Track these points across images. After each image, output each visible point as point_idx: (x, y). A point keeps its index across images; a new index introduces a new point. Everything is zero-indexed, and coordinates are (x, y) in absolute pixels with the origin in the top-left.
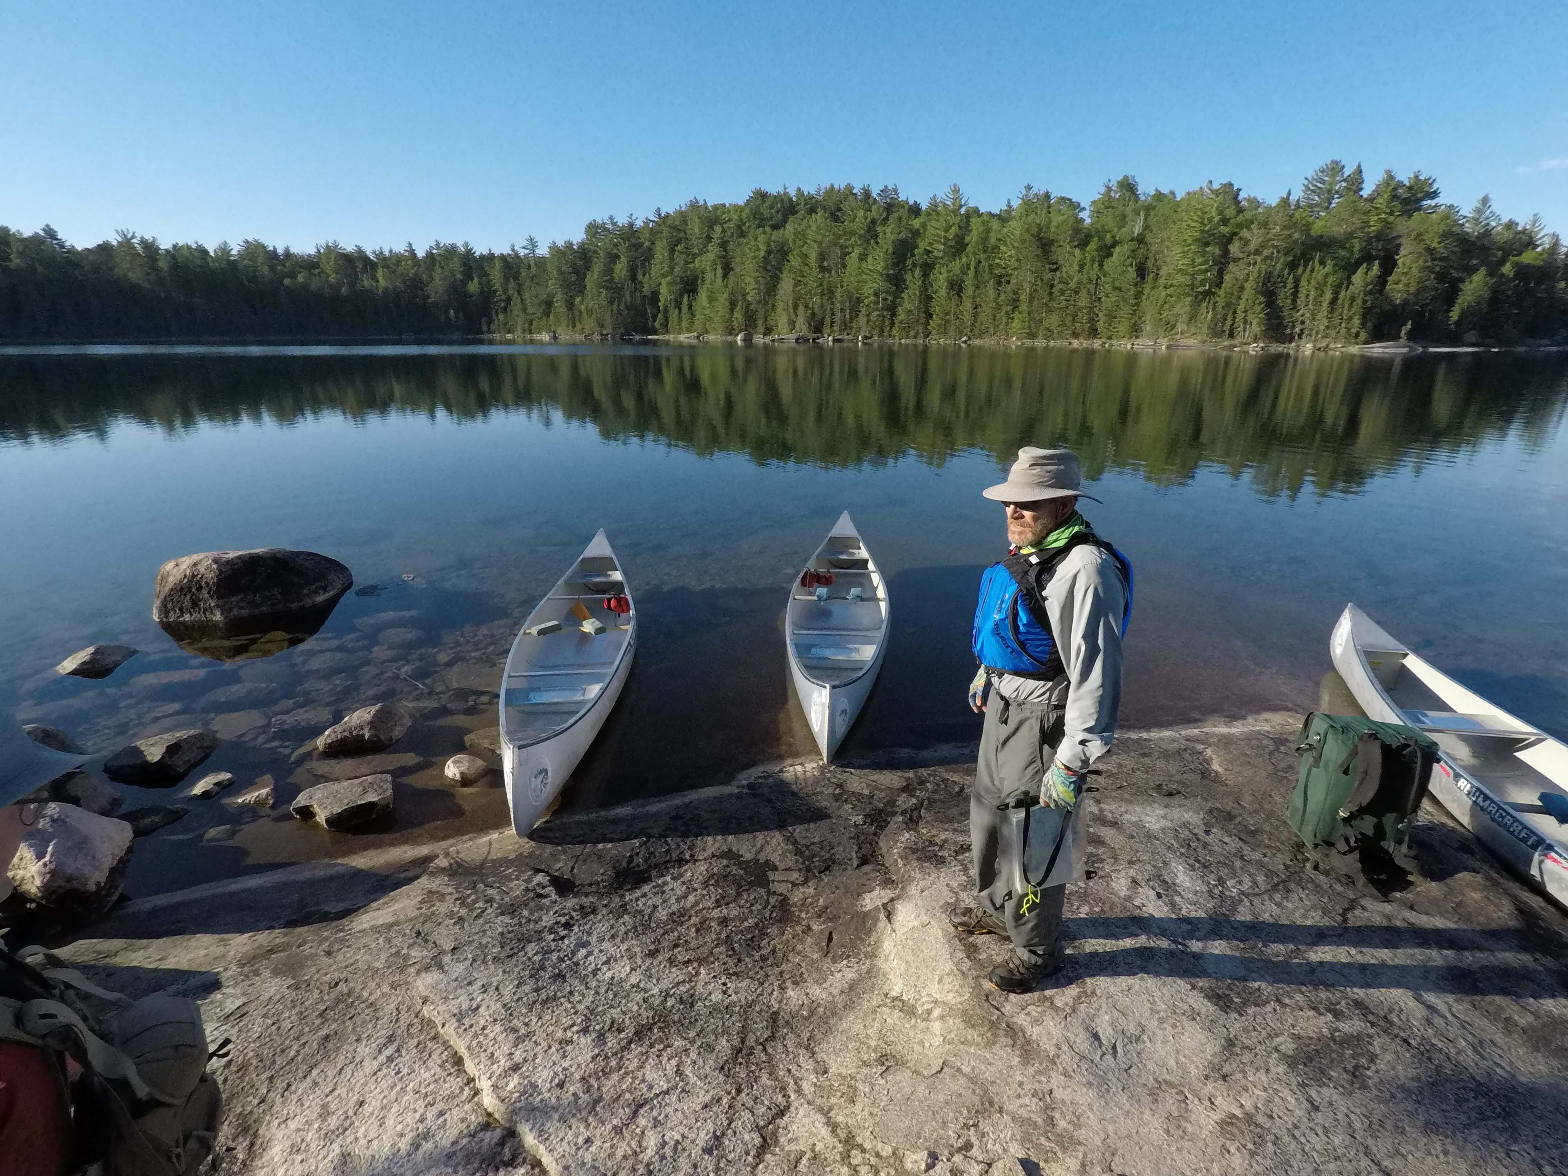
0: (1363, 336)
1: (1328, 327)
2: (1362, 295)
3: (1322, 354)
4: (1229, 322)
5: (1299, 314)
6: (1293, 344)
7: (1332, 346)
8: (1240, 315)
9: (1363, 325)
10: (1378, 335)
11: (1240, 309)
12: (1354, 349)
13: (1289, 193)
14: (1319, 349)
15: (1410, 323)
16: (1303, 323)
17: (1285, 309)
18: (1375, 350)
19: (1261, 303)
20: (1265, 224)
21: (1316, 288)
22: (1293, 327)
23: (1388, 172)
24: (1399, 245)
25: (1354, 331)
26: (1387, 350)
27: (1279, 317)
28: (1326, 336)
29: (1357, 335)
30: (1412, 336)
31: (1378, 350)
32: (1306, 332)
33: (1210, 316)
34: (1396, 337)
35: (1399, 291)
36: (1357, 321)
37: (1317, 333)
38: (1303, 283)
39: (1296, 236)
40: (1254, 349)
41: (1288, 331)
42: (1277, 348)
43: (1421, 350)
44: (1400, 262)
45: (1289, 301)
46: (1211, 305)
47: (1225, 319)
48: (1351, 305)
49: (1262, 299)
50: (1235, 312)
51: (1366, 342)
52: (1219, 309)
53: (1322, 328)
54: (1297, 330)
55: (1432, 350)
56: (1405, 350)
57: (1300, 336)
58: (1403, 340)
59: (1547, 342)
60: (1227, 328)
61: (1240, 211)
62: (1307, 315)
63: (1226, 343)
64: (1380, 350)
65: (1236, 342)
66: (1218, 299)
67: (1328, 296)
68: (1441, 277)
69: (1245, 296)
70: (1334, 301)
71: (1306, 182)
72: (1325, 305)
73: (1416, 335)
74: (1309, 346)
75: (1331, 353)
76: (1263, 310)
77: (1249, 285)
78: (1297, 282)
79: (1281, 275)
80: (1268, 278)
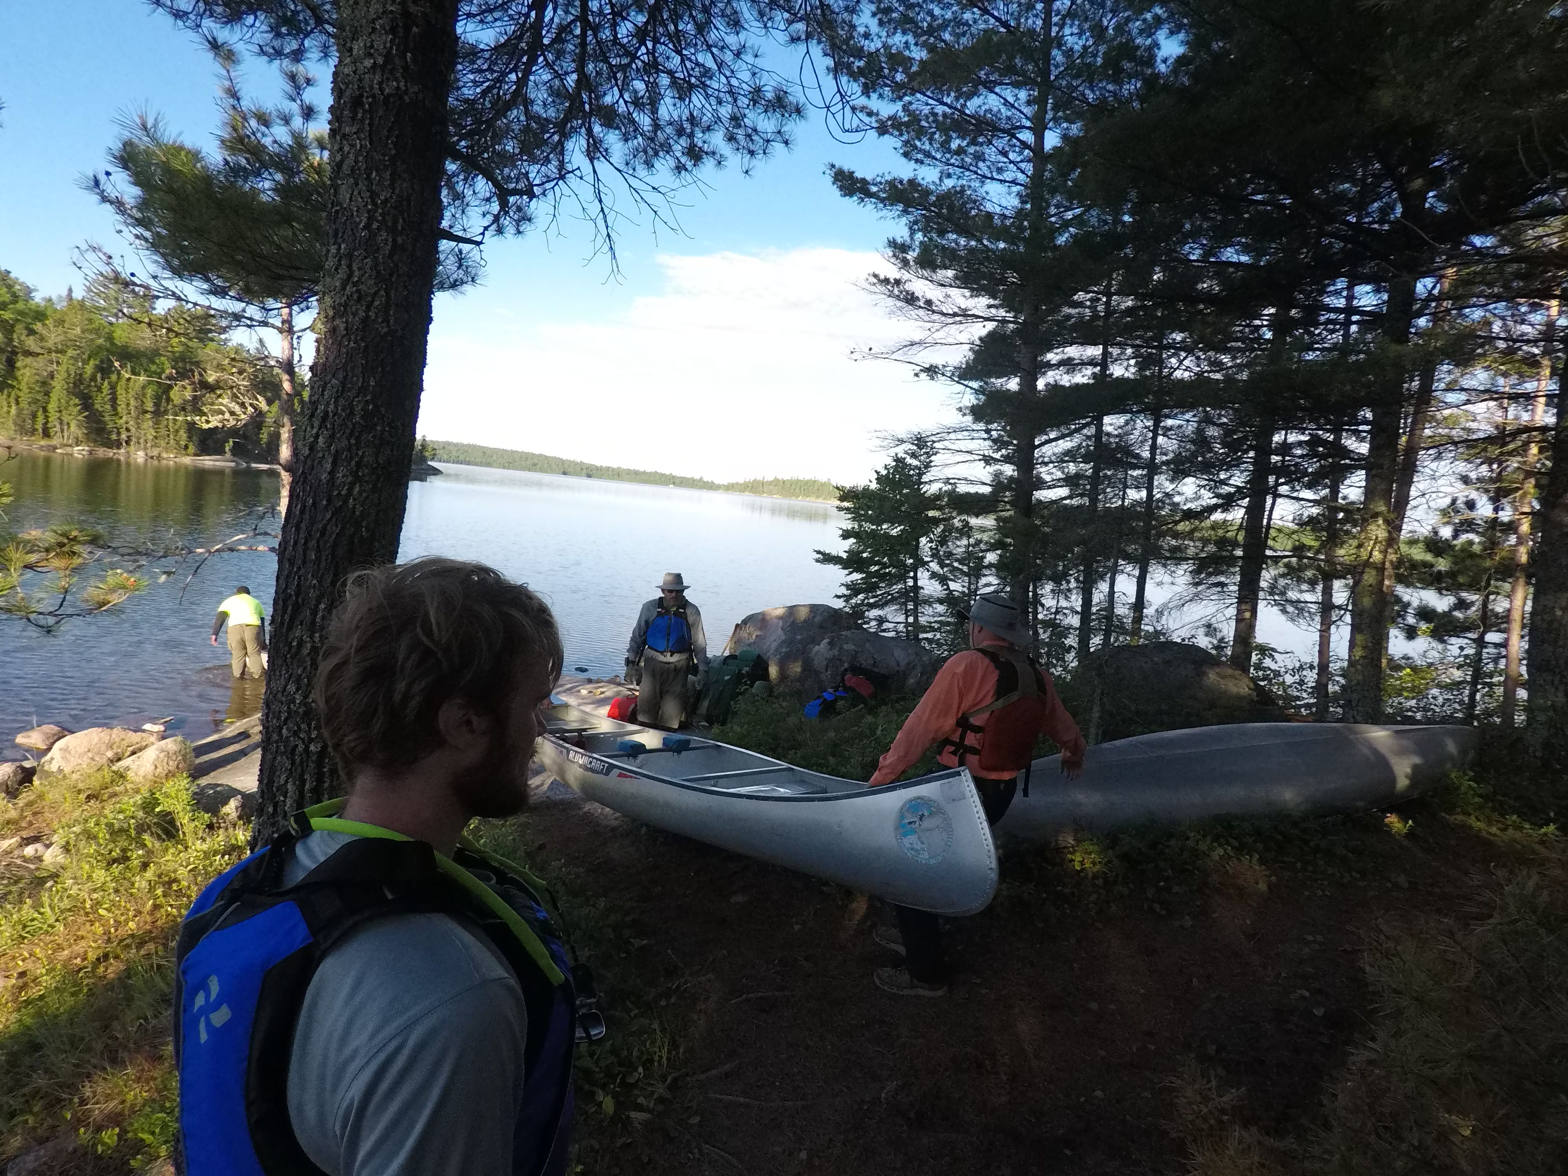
0: (192, 449)
1: (156, 437)
3: (155, 462)
4: (40, 420)
5: (122, 421)
6: (122, 451)
7: (165, 455)
8: (53, 416)
9: (189, 441)
10: (206, 449)
11: (52, 407)
12: (187, 460)
13: (70, 290)
14: (152, 457)
15: (231, 444)
16: (128, 430)
17: (106, 414)
19: (76, 405)
20: (61, 322)
21: (136, 399)
22: (119, 434)
25: (183, 443)
26: (217, 463)
27: (100, 422)
28: (156, 446)
29: (186, 447)
30: (235, 451)
31: (208, 462)
32: (134, 439)
33: (13, 410)
34: (221, 452)
36: (183, 437)
37: (146, 441)
38: (120, 391)
39: (101, 341)
40: (80, 452)
41: (114, 437)
42: (103, 453)
43: (245, 465)
45: (108, 407)
46: (12, 400)
47: (34, 416)
49: (77, 401)
50: (45, 410)
51: (195, 455)
52: (24, 405)
53: (151, 437)
54: (124, 436)
56: (233, 464)
57: (127, 443)
58: (228, 455)
60: (39, 426)
61: (15, 298)
62: (131, 423)
63: (43, 443)
64: (211, 463)
65: (54, 442)
66: (20, 394)
67: (149, 407)
69: (54, 396)
70: (157, 413)
71: (88, 284)
72: (149, 415)
73: (238, 451)
74: (141, 453)
75: (165, 462)
76: (80, 412)
77: (58, 385)
78: (113, 387)
79: (93, 378)
80: (79, 380)
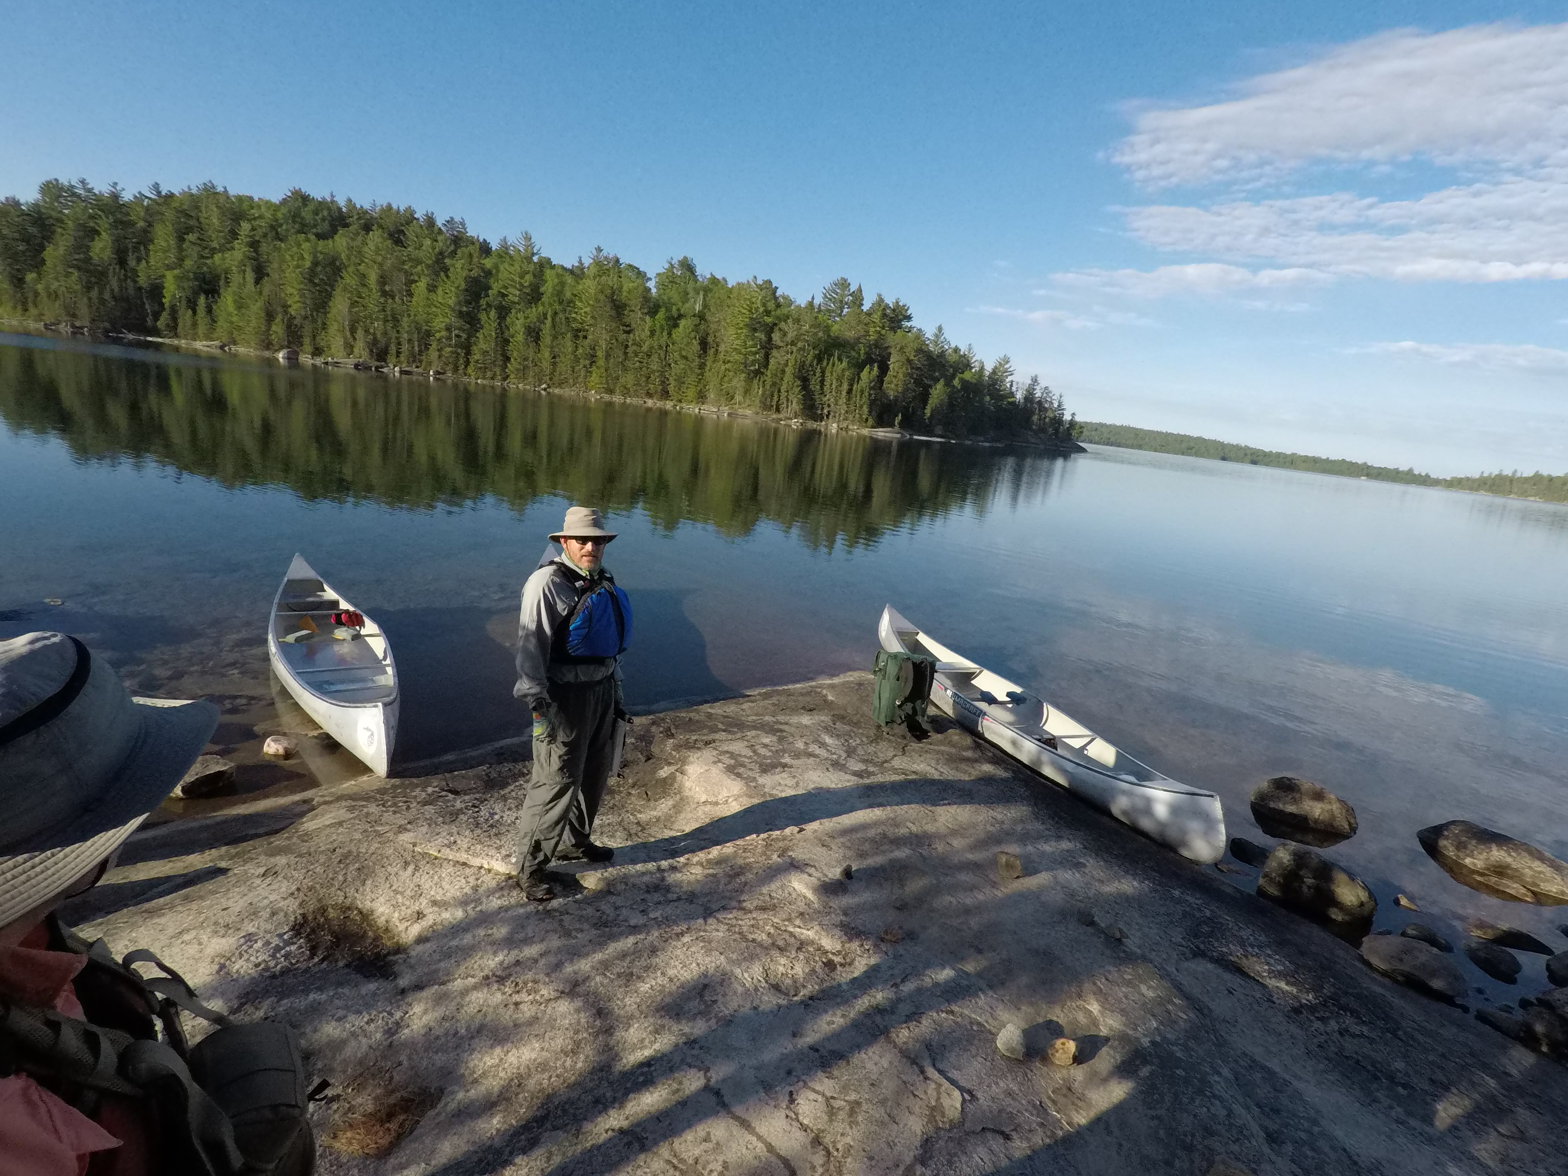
0: (871, 422)
1: (847, 412)
2: (868, 390)
3: (844, 433)
4: (776, 398)
5: (826, 399)
6: (823, 423)
7: (851, 427)
8: (783, 394)
9: (870, 412)
10: (882, 421)
11: (783, 388)
12: (866, 432)
13: (813, 298)
14: (842, 429)
15: (900, 415)
16: (829, 406)
17: (816, 393)
18: (879, 434)
19: (798, 386)
20: (797, 321)
21: (837, 379)
22: (823, 409)
23: (879, 295)
24: (890, 354)
25: (864, 417)
26: (887, 434)
27: (812, 399)
28: (846, 419)
29: (867, 420)
30: (902, 425)
31: (882, 433)
32: (832, 414)
33: (760, 392)
34: (892, 425)
35: (892, 390)
36: (865, 409)
37: (840, 415)
38: (828, 374)
39: (820, 334)
40: (795, 423)
41: (819, 412)
42: (812, 425)
43: (908, 436)
44: (891, 367)
45: (818, 387)
46: (761, 383)
47: (772, 396)
48: (861, 396)
49: (799, 383)
50: (779, 391)
51: (873, 427)
52: (768, 387)
53: (843, 412)
54: (825, 411)
55: (916, 437)
56: (899, 436)
57: (828, 416)
58: (897, 428)
59: (982, 439)
60: (774, 403)
61: (778, 306)
62: (832, 400)
63: (774, 416)
64: (883, 434)
65: (781, 416)
66: (766, 378)
67: (845, 387)
68: (918, 382)
69: (786, 379)
70: (850, 392)
71: (824, 291)
72: (844, 393)
73: (904, 425)
74: (835, 425)
75: (850, 433)
76: (800, 391)
77: (789, 370)
78: (823, 372)
79: (811, 365)
80: (802, 366)
